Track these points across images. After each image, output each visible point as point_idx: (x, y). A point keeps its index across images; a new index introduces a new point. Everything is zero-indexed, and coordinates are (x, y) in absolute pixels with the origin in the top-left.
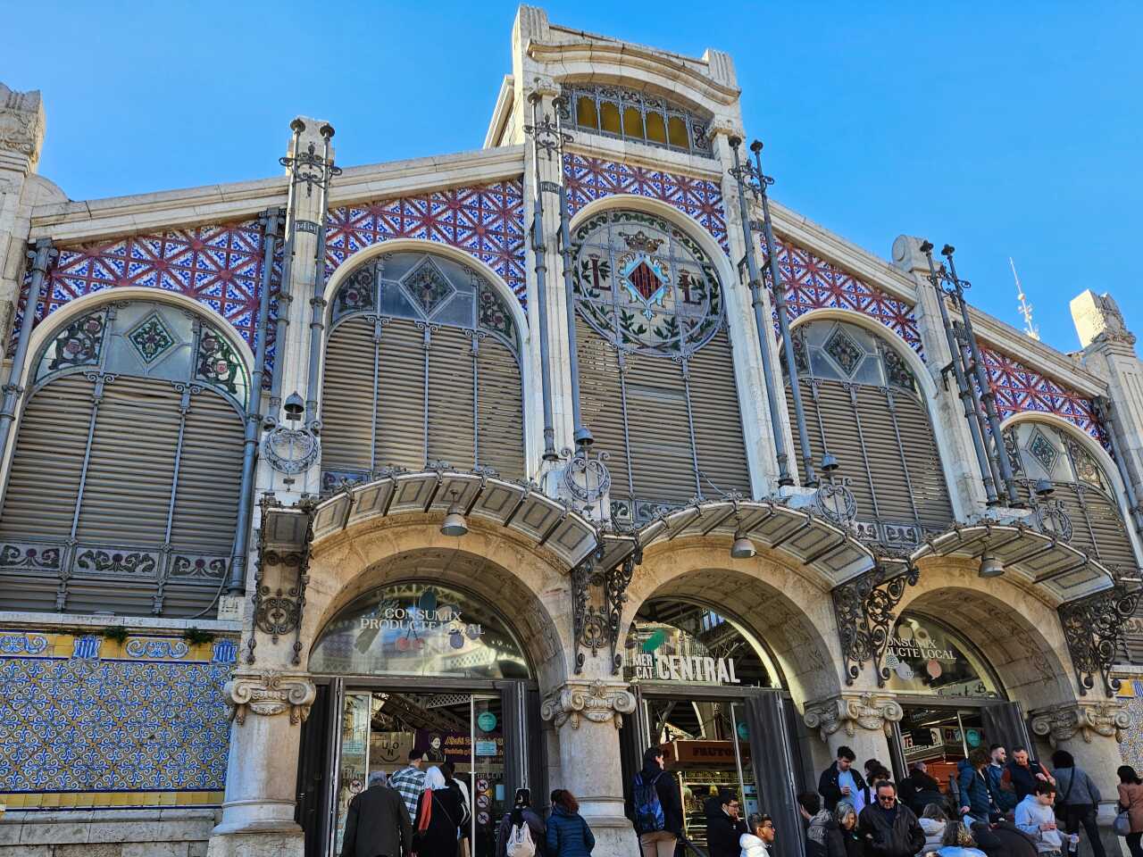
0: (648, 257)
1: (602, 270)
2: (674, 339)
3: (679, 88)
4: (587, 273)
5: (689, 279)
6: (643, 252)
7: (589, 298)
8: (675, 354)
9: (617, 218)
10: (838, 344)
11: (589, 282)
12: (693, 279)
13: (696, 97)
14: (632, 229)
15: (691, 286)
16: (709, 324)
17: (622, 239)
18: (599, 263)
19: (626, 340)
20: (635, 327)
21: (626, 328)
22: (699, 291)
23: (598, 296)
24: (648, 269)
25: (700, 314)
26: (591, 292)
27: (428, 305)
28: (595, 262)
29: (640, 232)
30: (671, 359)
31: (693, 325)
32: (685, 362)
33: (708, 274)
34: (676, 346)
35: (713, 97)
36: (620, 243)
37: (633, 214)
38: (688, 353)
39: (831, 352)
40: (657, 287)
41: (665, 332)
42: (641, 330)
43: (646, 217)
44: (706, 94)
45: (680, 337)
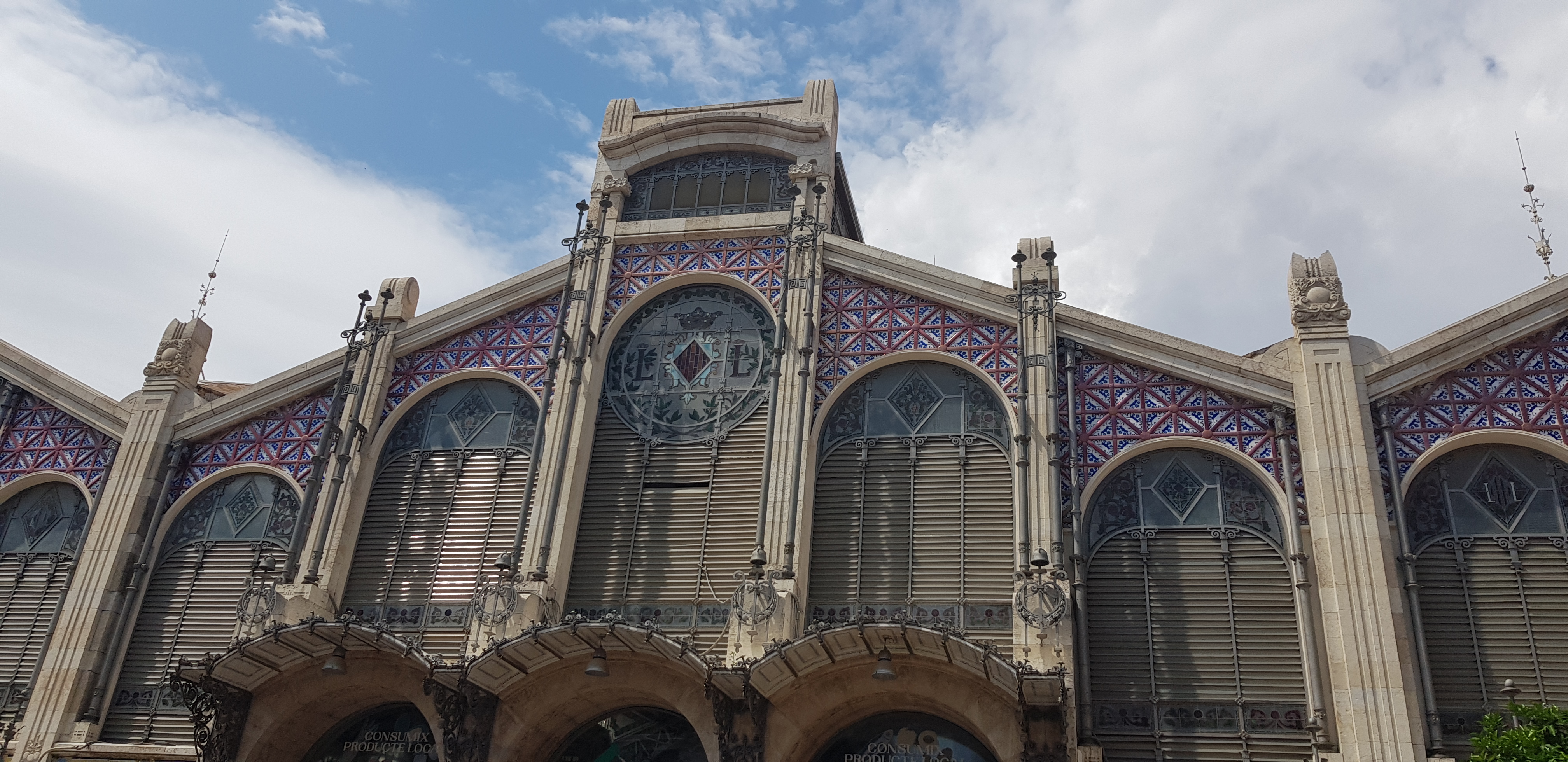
0: (701, 334)
1: (647, 358)
2: (711, 420)
3: (760, 141)
4: (632, 365)
5: (743, 349)
6: (695, 331)
7: (627, 393)
8: (707, 437)
9: (675, 299)
10: (909, 392)
11: (631, 375)
12: (746, 348)
13: (778, 145)
14: (688, 307)
15: (742, 357)
16: (754, 394)
17: (677, 320)
18: (646, 352)
19: (656, 431)
20: (669, 415)
21: (660, 418)
22: (752, 361)
23: (637, 388)
24: (698, 347)
25: (746, 386)
26: (632, 384)
27: (467, 432)
28: (642, 352)
29: (698, 309)
30: (700, 444)
31: (736, 399)
32: (715, 445)
33: (764, 338)
34: (710, 428)
35: (797, 139)
36: (674, 325)
37: (694, 290)
38: (722, 433)
39: (898, 405)
40: (704, 364)
41: (701, 414)
42: (676, 417)
43: (707, 289)
44: (789, 138)
45: (718, 416)
